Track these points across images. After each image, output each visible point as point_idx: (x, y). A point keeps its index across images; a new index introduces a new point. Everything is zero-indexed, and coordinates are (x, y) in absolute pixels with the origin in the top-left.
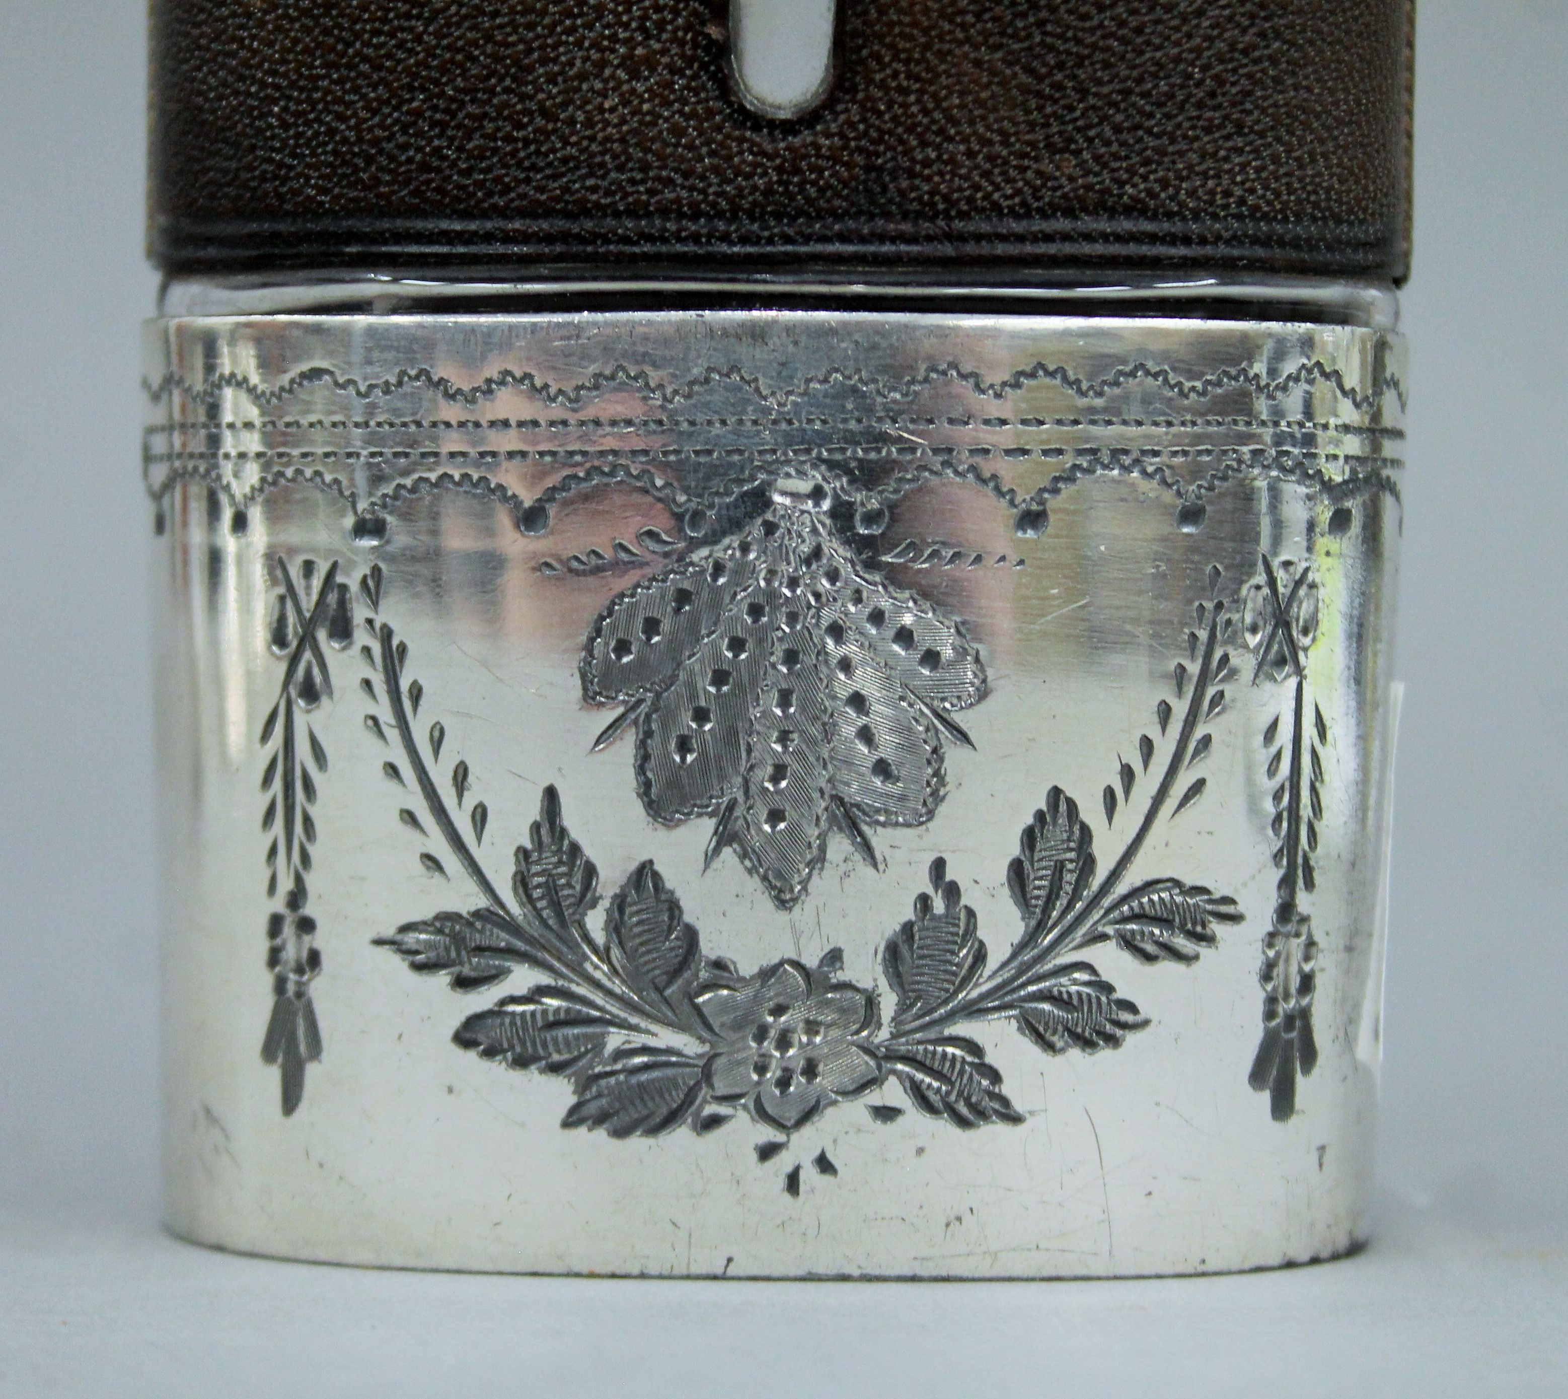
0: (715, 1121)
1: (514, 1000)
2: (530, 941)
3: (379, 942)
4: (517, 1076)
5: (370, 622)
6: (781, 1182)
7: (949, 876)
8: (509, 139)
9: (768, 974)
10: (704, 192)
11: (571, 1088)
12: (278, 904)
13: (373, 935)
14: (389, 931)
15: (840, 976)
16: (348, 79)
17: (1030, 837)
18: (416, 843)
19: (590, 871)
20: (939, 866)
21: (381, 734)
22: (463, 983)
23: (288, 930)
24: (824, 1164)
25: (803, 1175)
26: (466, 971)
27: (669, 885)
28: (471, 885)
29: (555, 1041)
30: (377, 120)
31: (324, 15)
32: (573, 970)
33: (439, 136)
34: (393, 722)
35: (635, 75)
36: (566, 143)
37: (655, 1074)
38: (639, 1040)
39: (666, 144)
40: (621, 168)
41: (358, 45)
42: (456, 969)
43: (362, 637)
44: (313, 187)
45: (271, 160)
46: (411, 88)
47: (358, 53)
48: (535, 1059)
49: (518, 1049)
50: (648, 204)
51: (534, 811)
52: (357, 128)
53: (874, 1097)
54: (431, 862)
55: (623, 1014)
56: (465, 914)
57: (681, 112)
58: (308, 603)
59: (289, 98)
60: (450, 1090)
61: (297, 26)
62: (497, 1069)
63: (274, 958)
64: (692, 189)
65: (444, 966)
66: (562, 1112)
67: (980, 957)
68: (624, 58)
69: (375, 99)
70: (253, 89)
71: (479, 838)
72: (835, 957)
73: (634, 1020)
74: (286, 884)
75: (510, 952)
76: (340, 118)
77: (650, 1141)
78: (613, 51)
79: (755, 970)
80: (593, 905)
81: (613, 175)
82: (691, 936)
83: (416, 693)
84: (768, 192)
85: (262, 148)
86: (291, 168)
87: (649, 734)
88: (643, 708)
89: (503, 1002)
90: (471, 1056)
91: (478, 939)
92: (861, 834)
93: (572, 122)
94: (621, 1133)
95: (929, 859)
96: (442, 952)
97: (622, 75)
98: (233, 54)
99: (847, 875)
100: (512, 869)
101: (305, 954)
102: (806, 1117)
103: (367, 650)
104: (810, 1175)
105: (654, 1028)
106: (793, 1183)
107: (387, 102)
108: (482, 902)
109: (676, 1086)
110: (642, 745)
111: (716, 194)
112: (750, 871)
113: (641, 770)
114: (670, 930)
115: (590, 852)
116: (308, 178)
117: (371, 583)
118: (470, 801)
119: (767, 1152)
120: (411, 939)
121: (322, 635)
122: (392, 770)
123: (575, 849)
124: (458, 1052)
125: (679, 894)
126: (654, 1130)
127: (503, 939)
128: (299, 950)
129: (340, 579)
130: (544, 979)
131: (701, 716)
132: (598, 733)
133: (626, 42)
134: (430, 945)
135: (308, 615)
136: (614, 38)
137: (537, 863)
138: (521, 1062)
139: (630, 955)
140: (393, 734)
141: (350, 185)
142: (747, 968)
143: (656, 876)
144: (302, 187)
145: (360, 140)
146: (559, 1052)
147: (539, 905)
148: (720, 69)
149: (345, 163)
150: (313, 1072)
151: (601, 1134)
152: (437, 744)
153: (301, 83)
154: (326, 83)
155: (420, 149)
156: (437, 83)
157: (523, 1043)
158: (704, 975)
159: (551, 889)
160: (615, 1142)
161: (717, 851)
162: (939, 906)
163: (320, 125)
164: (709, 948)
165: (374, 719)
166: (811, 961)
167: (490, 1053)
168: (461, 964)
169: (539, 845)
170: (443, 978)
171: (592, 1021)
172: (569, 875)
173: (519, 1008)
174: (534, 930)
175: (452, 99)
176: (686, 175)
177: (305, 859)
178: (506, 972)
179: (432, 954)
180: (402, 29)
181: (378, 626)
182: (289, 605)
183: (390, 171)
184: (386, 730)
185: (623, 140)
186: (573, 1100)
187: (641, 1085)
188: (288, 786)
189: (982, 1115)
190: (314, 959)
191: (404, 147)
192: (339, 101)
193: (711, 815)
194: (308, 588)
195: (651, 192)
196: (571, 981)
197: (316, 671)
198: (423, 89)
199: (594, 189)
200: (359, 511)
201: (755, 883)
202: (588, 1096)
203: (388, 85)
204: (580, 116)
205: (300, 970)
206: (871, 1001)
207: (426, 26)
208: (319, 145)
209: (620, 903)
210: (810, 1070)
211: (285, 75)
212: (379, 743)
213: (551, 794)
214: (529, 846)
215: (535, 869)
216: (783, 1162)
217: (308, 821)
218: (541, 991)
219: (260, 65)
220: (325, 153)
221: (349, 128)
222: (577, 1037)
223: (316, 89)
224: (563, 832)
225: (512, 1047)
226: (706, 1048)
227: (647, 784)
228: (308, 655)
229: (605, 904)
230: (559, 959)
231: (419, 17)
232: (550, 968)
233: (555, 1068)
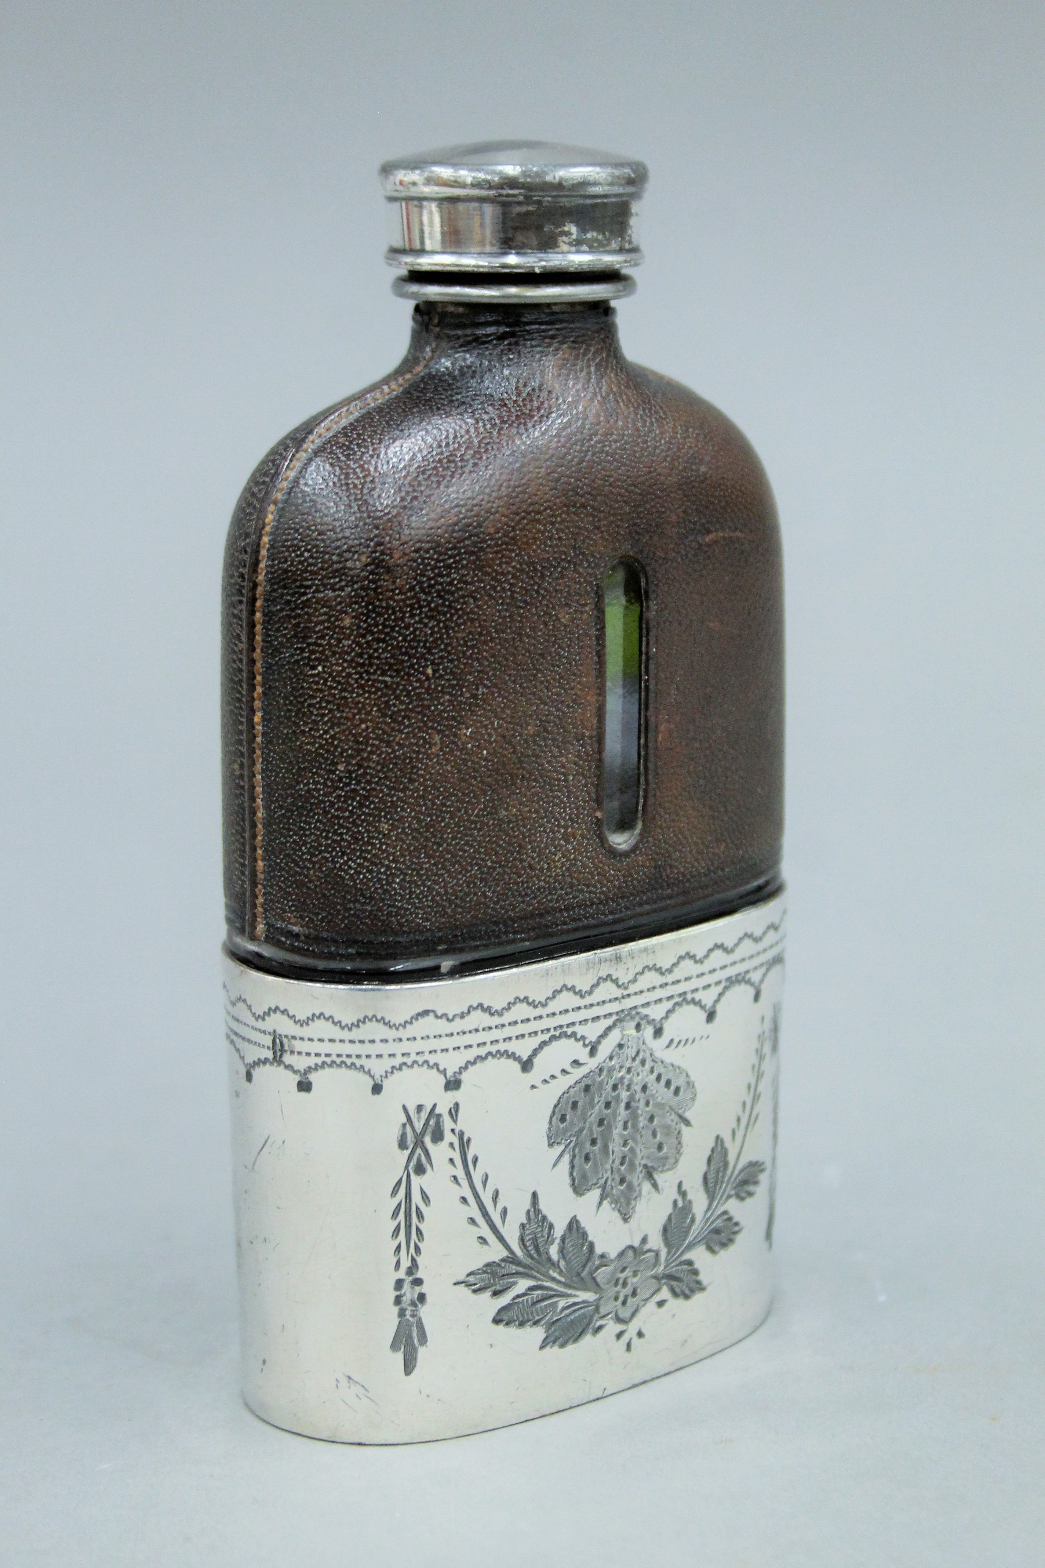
0: (600, 1327)
1: (518, 1296)
2: (525, 1266)
3: (457, 1284)
4: (521, 1331)
5: (453, 1131)
6: (625, 1347)
7: (684, 1188)
8: (516, 883)
9: (622, 1254)
10: (595, 893)
11: (544, 1331)
12: (401, 1274)
13: (455, 1281)
14: (462, 1277)
15: (647, 1247)
16: (439, 862)
17: (709, 1160)
18: (476, 1232)
19: (551, 1227)
20: (680, 1185)
21: (458, 1183)
22: (496, 1294)
23: (406, 1286)
24: (640, 1334)
25: (633, 1342)
26: (498, 1288)
27: (583, 1225)
28: (501, 1247)
29: (536, 1310)
30: (455, 881)
31: (426, 832)
32: (543, 1275)
33: (485, 886)
34: (464, 1177)
35: (568, 842)
36: (540, 880)
37: (577, 1314)
38: (571, 1300)
39: (580, 873)
40: (562, 889)
41: (445, 845)
42: (493, 1288)
43: (449, 1137)
44: (420, 919)
45: (394, 906)
46: (471, 865)
47: (445, 849)
48: (528, 1321)
49: (521, 1319)
50: (573, 903)
51: (527, 1204)
52: (445, 887)
53: (658, 1298)
54: (483, 1240)
55: (565, 1290)
56: (497, 1261)
57: (586, 856)
58: (419, 1126)
59: (406, 874)
60: (491, 1346)
61: (410, 837)
62: (512, 1330)
63: (398, 1300)
64: (590, 892)
65: (489, 1287)
66: (539, 1343)
67: (693, 1220)
68: (563, 834)
69: (454, 872)
70: (382, 870)
71: (504, 1222)
72: (644, 1240)
73: (570, 1292)
74: (406, 1263)
75: (517, 1273)
76: (435, 882)
77: (575, 1345)
78: (559, 832)
79: (616, 1255)
80: (552, 1243)
81: (559, 892)
82: (591, 1246)
83: (475, 1160)
84: (620, 888)
85: (388, 900)
86: (408, 909)
87: (574, 1156)
88: (572, 1145)
89: (514, 1299)
90: (501, 1327)
91: (503, 1271)
92: (653, 1179)
93: (542, 869)
94: (562, 1346)
95: (677, 1182)
96: (487, 1282)
97: (562, 842)
98: (369, 852)
99: (649, 1200)
100: (518, 1234)
101: (416, 1296)
102: (633, 1314)
103: (451, 1144)
104: (636, 1341)
105: (578, 1293)
106: (629, 1347)
107: (460, 872)
108: (505, 1253)
109: (586, 1317)
110: (572, 1162)
111: (600, 893)
112: (614, 1209)
113: (571, 1174)
114: (583, 1245)
115: (551, 1218)
116: (417, 914)
117: (453, 1111)
118: (500, 1207)
119: (619, 1335)
120: (472, 1279)
121: (427, 1140)
122: (464, 1200)
123: (544, 1218)
124: (494, 1326)
125: (586, 1229)
126: (576, 1340)
127: (514, 1268)
128: (412, 1294)
129: (437, 1111)
130: (532, 1283)
131: (594, 1142)
132: (553, 1161)
133: (563, 827)
134: (482, 1280)
135: (419, 1131)
136: (559, 826)
137: (528, 1229)
138: (522, 1324)
139: (568, 1263)
140: (464, 1182)
141: (441, 916)
142: (613, 1255)
143: (577, 1222)
144: (414, 919)
145: (446, 893)
146: (538, 1315)
147: (530, 1248)
148: (601, 832)
149: (438, 905)
150: (422, 1352)
151: (556, 1348)
152: (485, 1183)
153: (413, 867)
154: (427, 865)
155: (475, 894)
156: (483, 860)
157: (523, 1316)
158: (597, 1262)
159: (535, 1239)
160: (562, 1350)
161: (600, 1203)
162: (680, 1204)
163: (424, 887)
164: (598, 1250)
165: (455, 1177)
166: (636, 1244)
167: (508, 1324)
168: (495, 1285)
169: (529, 1219)
170: (488, 1294)
171: (551, 1297)
172: (542, 1231)
173: (520, 1300)
174: (528, 1261)
175: (490, 868)
176: (588, 886)
177: (418, 1250)
178: (515, 1283)
179: (482, 1284)
180: (467, 835)
181: (457, 1132)
182: (408, 1127)
183: (461, 907)
184: (460, 1181)
185: (563, 875)
186: (544, 1335)
187: (572, 1321)
188: (408, 1215)
189: (692, 1291)
190: (422, 1297)
191: (467, 894)
192: (436, 874)
193: (599, 1188)
194: (419, 1118)
195: (574, 898)
196: (543, 1281)
197: (423, 1159)
198: (477, 864)
199: (551, 901)
200: (448, 1077)
201: (616, 1214)
202: (550, 1332)
203: (460, 864)
204: (546, 866)
205: (413, 1304)
206: (657, 1254)
207: (478, 832)
208: (423, 897)
209: (563, 1239)
210: (634, 1294)
211: (404, 863)
212: (456, 1186)
213: (535, 1195)
214: (525, 1222)
215: (527, 1232)
216: (625, 1339)
217: (419, 1232)
218: (531, 1289)
219: (387, 858)
220: (427, 901)
221: (440, 888)
222: (546, 1306)
223: (422, 869)
224: (539, 1211)
225: (518, 1318)
226: (598, 1296)
227: (573, 1180)
228: (419, 1151)
229: (557, 1241)
230: (538, 1272)
231: (475, 828)
232: (535, 1278)
233: (536, 1323)
